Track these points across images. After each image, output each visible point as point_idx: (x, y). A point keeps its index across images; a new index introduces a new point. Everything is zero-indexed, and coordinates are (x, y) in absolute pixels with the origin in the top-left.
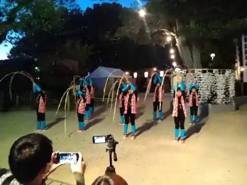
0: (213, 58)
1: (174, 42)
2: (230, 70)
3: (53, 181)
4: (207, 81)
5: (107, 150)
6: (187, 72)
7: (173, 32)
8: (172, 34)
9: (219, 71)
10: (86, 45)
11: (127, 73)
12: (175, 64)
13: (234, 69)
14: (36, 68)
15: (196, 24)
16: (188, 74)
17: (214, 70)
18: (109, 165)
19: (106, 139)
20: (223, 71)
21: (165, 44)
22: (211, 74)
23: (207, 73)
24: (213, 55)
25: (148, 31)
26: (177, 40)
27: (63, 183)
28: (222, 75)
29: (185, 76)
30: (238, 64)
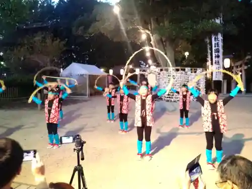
0: (187, 56)
1: (149, 39)
2: (201, 69)
3: (20, 184)
4: (179, 79)
5: (74, 150)
6: (161, 70)
7: (148, 29)
8: (147, 31)
9: (191, 70)
10: (59, 40)
11: (102, 70)
12: (150, 62)
13: (205, 68)
14: (2, 63)
15: (170, 23)
16: (161, 73)
17: (187, 69)
18: (77, 165)
19: (74, 139)
20: (194, 70)
21: (140, 41)
22: (183, 72)
23: (180, 72)
24: (187, 54)
25: (123, 28)
26: (152, 38)
27: (31, 186)
28: (193, 74)
29: (159, 74)
30: (209, 63)
